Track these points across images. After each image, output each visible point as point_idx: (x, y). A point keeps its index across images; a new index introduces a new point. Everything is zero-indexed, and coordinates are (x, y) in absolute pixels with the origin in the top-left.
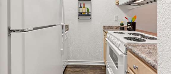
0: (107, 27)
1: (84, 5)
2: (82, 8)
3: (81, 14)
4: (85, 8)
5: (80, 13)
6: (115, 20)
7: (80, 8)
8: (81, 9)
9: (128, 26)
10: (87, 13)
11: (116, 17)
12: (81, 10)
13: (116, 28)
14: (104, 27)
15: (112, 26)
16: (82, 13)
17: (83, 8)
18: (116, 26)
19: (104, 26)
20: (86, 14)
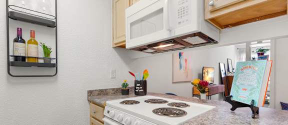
0: (98, 92)
1: (33, 35)
2: (23, 41)
3: (18, 61)
4: (36, 43)
5: (16, 58)
6: (112, 78)
7: (16, 41)
8: (20, 45)
9: (137, 88)
10: (43, 59)
11: (114, 72)
12: (20, 50)
13: (113, 92)
14: (90, 93)
15: (106, 90)
16: (24, 58)
17: (30, 42)
18: (113, 89)
19: (90, 91)
20: (41, 61)
